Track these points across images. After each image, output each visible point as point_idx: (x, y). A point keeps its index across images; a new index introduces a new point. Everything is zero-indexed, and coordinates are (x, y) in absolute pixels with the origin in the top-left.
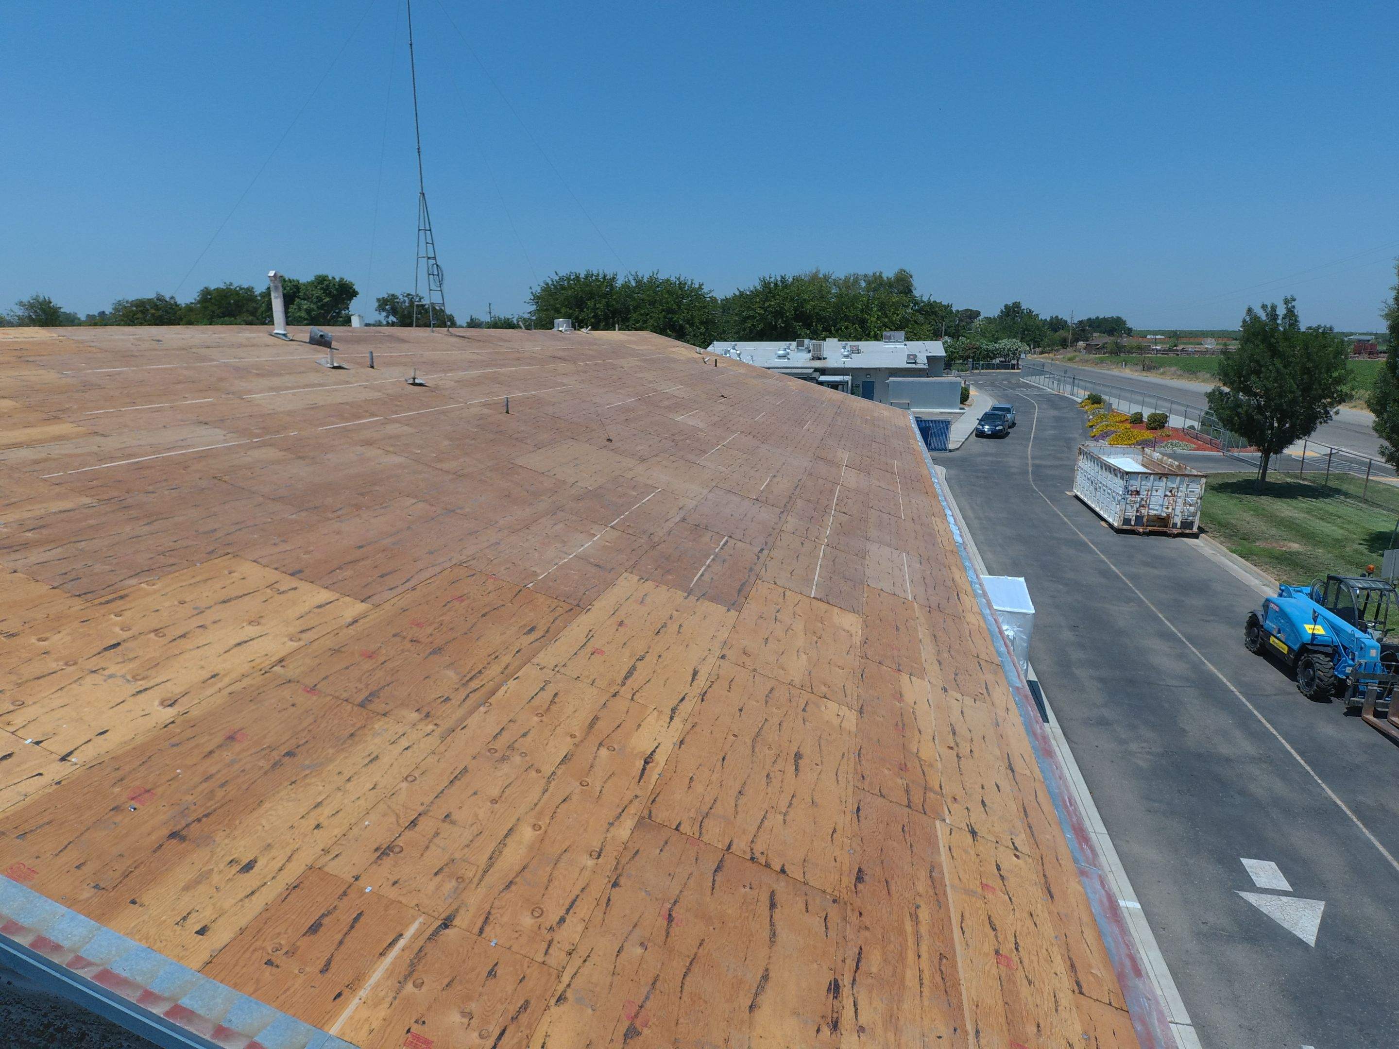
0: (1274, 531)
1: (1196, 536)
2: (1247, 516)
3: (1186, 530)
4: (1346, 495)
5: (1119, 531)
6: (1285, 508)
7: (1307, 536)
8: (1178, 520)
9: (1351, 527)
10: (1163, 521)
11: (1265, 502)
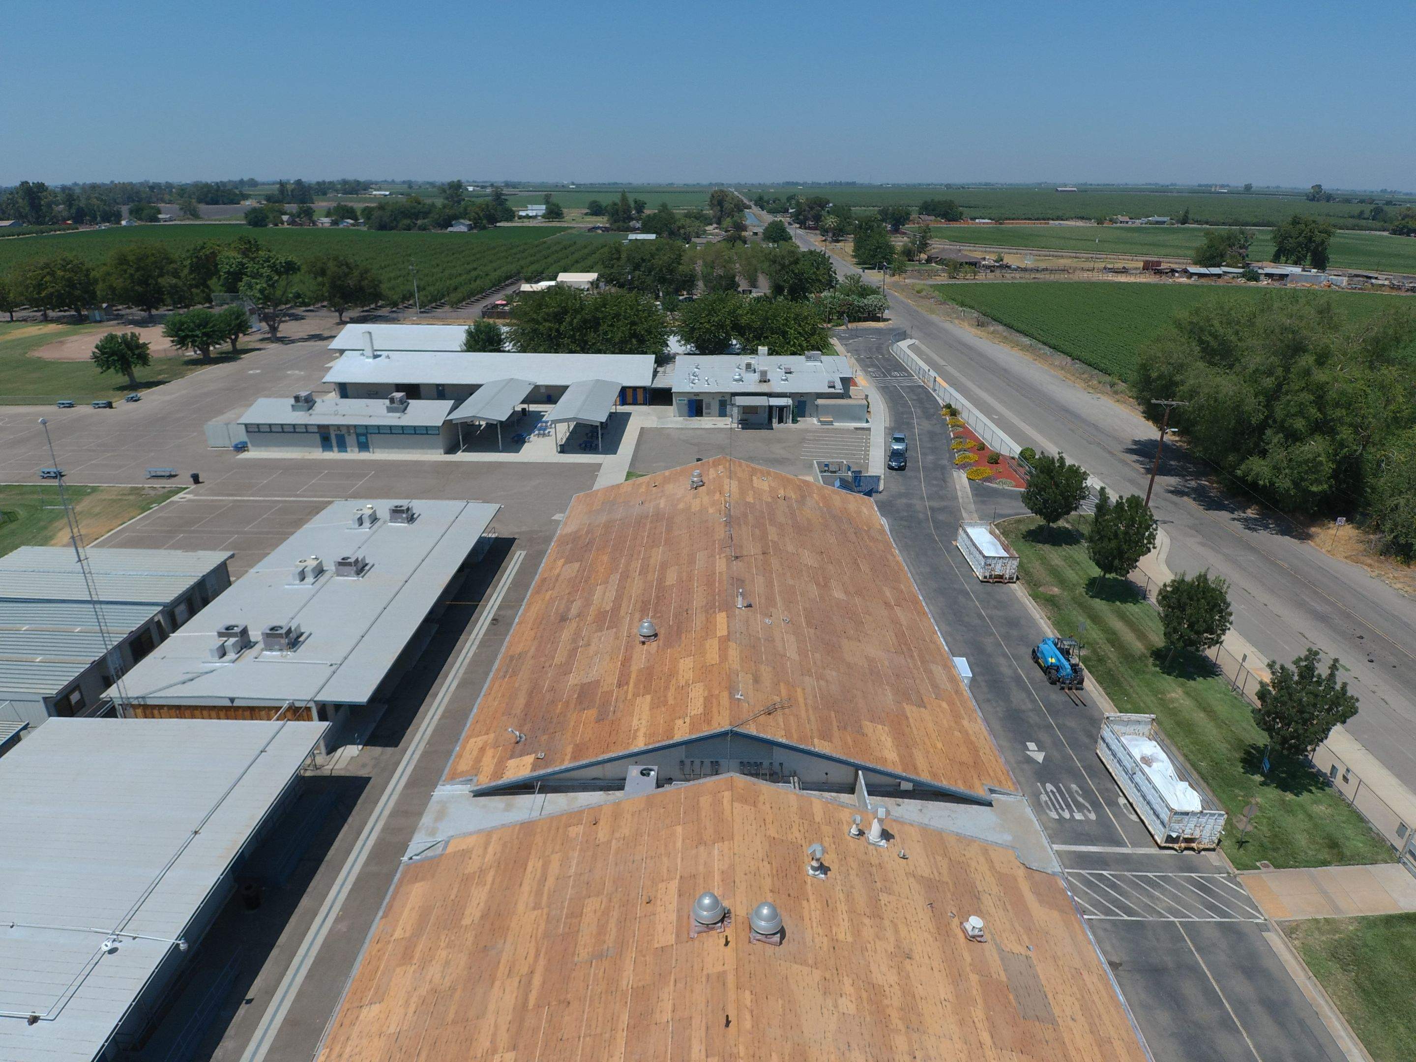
0: (1047, 576)
1: (1014, 583)
2: (1038, 564)
3: (1011, 580)
5: (982, 582)
6: (1054, 556)
7: (1062, 581)
8: (1007, 576)
10: (1001, 577)
11: (1046, 549)
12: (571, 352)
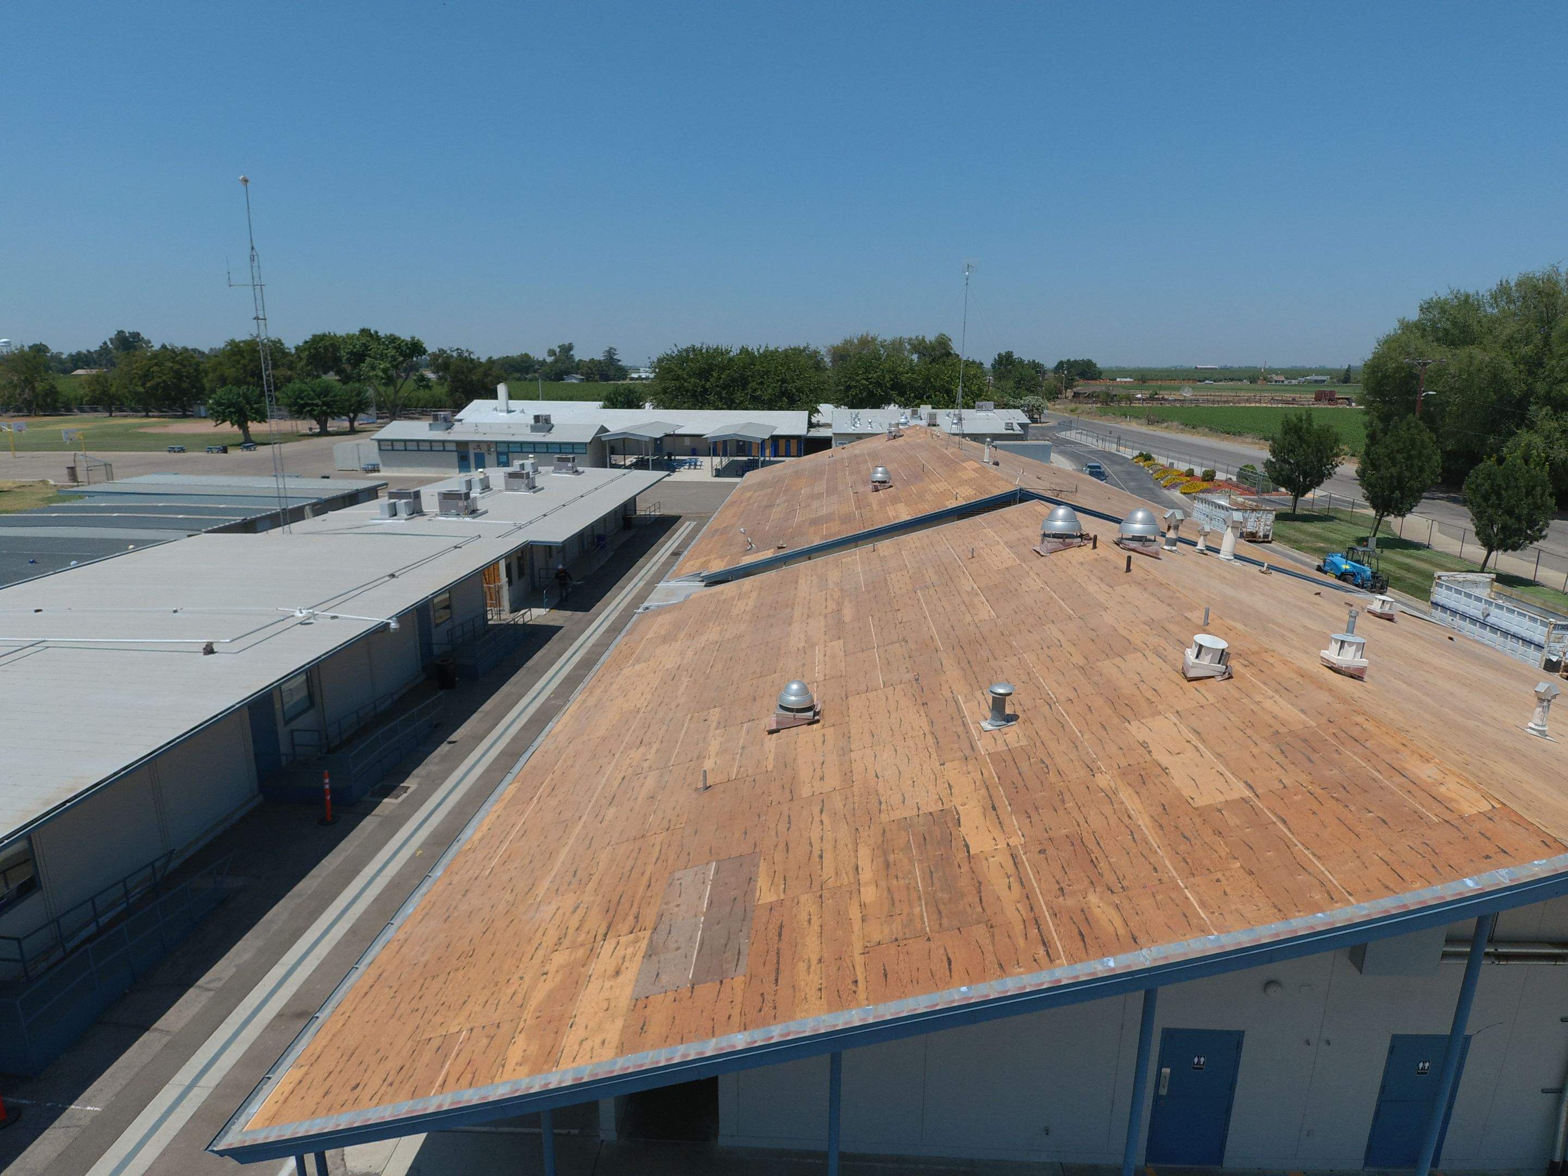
0: (1309, 538)
1: (1270, 542)
2: (1292, 532)
3: (1267, 540)
4: (1340, 519)
6: (1309, 527)
7: (1326, 540)
8: (1261, 534)
9: (1347, 535)
10: (1254, 535)
11: (1297, 524)
12: (717, 408)
